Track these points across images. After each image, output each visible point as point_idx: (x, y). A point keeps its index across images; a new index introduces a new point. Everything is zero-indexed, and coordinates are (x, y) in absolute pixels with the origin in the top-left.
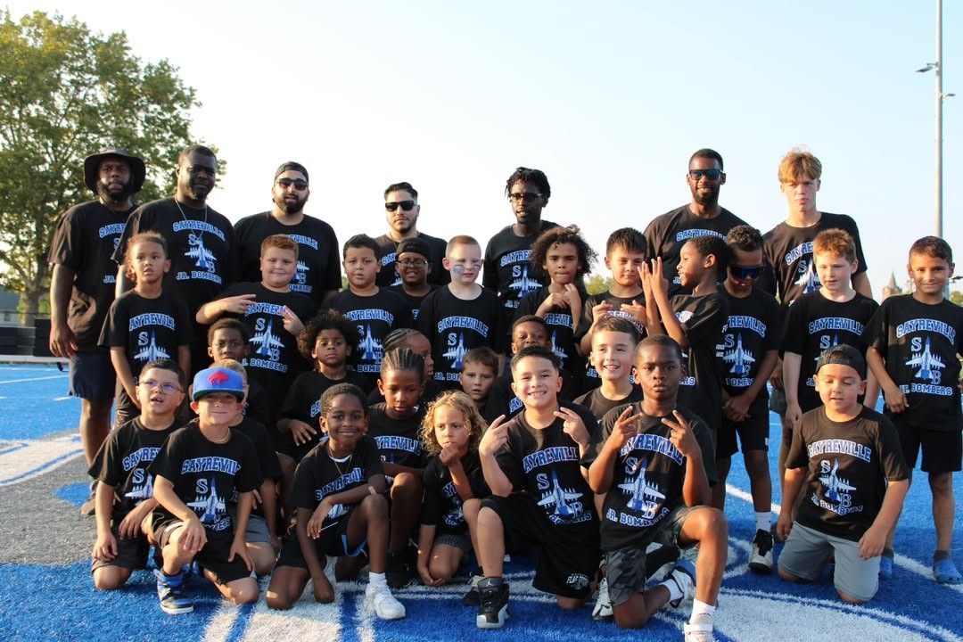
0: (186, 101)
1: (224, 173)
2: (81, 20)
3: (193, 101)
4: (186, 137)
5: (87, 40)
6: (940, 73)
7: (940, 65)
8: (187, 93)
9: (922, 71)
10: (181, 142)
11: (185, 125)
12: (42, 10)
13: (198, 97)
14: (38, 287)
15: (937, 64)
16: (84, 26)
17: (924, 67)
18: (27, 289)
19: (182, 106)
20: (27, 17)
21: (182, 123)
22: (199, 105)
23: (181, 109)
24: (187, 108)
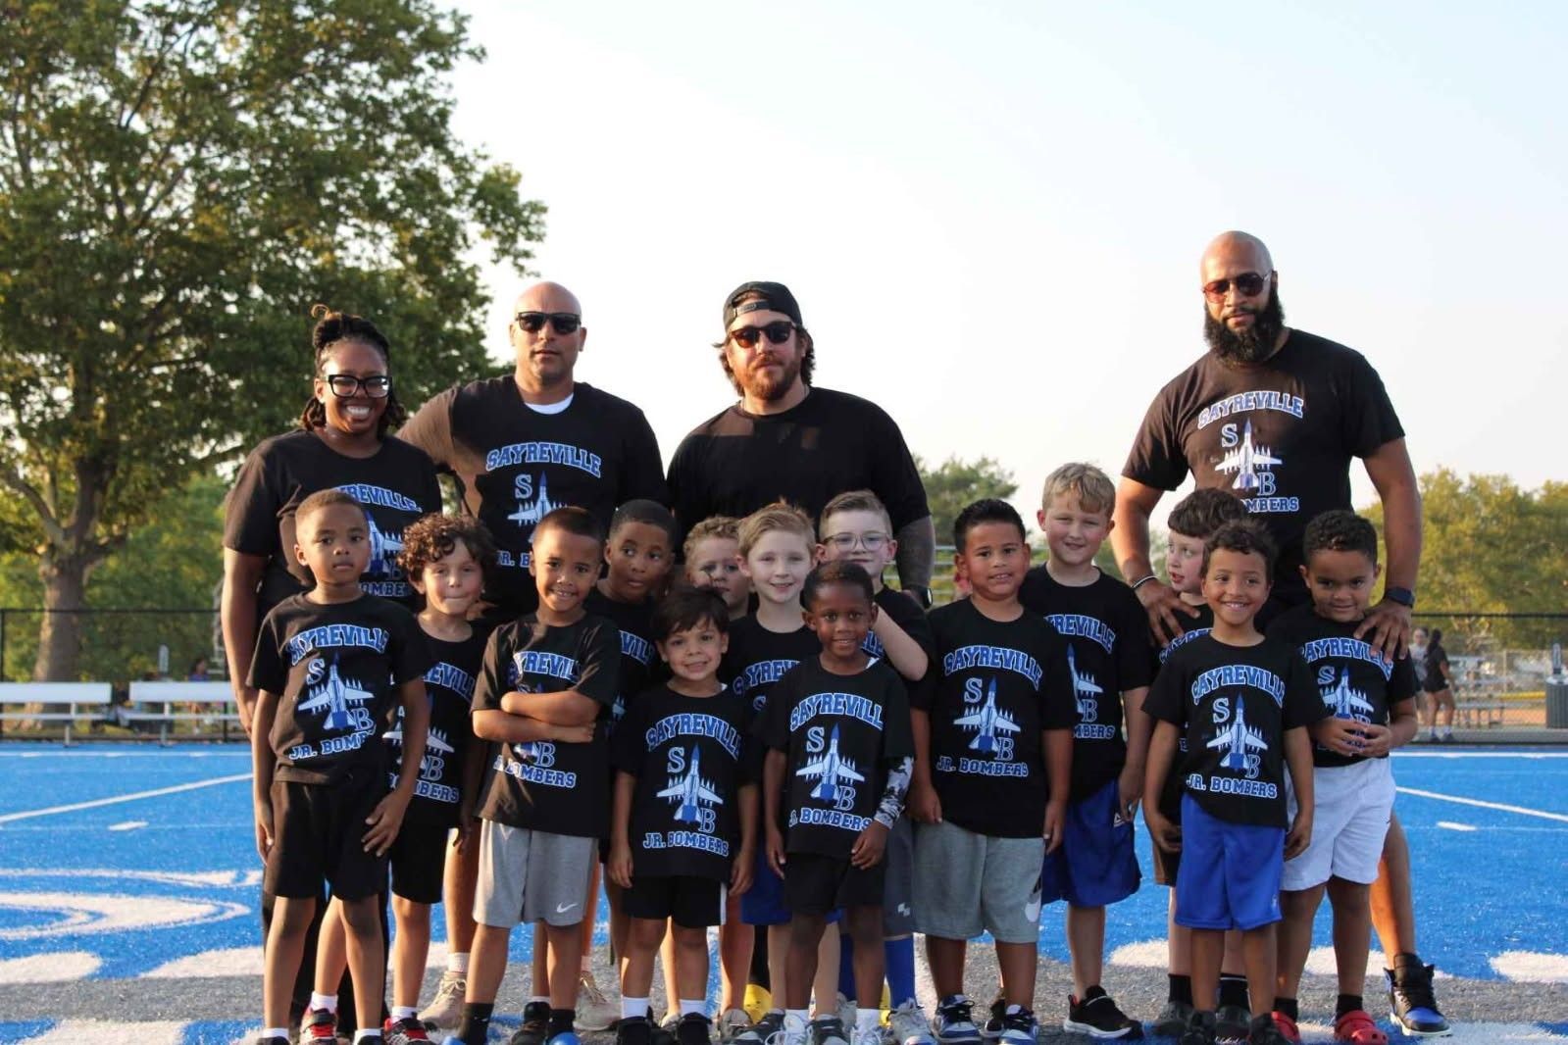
0: (440, 44)
1: (540, 238)
3: (463, 46)
4: (440, 144)
8: (446, 26)
10: (427, 158)
11: (443, 115)
13: (473, 38)
14: (81, 541)
18: (52, 548)
19: (432, 62)
21: (432, 111)
22: (478, 55)
23: (429, 70)
24: (446, 66)
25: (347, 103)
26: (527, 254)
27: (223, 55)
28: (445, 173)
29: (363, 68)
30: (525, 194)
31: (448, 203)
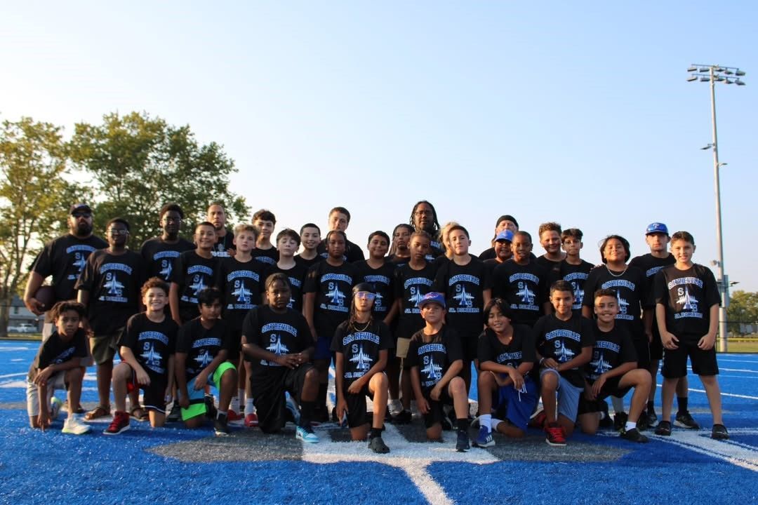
0: (227, 167)
2: (162, 117)
3: (233, 168)
4: (225, 192)
5: (165, 130)
6: (716, 150)
7: (716, 145)
8: (228, 163)
9: (705, 149)
10: (222, 196)
11: (226, 184)
12: (137, 112)
13: (235, 166)
15: (714, 145)
16: (164, 122)
17: (707, 146)
19: (224, 172)
20: (128, 117)
21: (223, 184)
22: (236, 171)
23: (224, 174)
24: (228, 173)
25: (201, 182)
26: (247, 220)
27: (170, 169)
28: (226, 200)
29: (206, 173)
30: (247, 204)
31: (227, 207)
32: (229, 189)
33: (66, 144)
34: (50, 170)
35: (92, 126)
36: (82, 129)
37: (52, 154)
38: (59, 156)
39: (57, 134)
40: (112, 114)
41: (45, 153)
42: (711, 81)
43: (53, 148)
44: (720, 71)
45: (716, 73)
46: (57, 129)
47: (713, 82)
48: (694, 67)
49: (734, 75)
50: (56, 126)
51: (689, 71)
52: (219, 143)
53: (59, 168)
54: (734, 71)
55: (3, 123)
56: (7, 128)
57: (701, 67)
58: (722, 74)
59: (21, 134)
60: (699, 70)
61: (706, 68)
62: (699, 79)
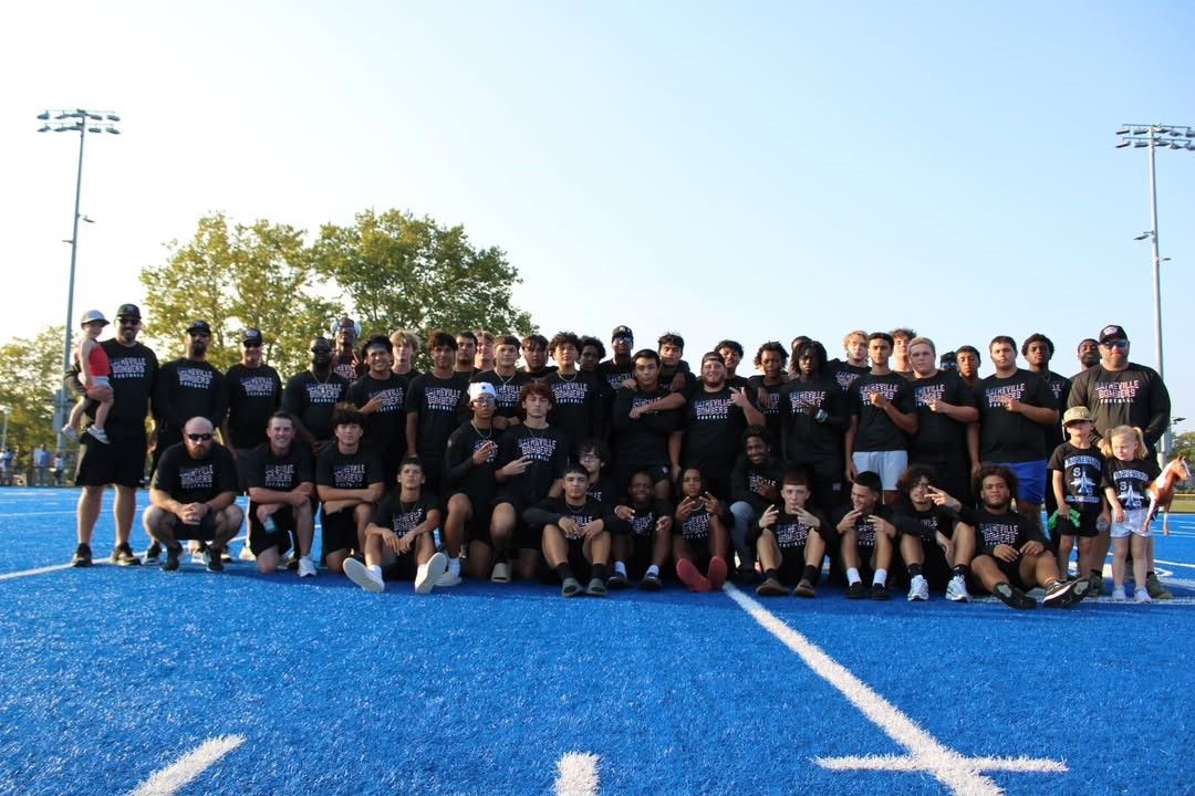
0: (508, 277)
2: (431, 217)
3: (517, 278)
4: (506, 308)
5: (432, 232)
6: (1156, 241)
7: (1155, 233)
8: (510, 272)
9: (1139, 239)
10: (502, 312)
11: (507, 298)
12: (397, 209)
13: (519, 276)
15: (1153, 233)
16: (433, 222)
17: (1142, 235)
19: (505, 283)
20: (385, 215)
21: (504, 297)
22: (521, 281)
23: (504, 285)
24: (510, 284)
25: (477, 295)
28: (507, 316)
29: (483, 284)
31: (508, 326)
32: (512, 303)
33: (309, 251)
34: (289, 283)
35: (342, 227)
36: (329, 231)
37: (292, 264)
38: (299, 265)
39: (298, 239)
40: (368, 211)
41: (283, 263)
42: (1150, 147)
43: (293, 256)
44: (1163, 131)
45: (1157, 135)
46: (298, 234)
47: (1153, 147)
48: (1126, 129)
49: (1183, 137)
50: (296, 230)
51: (1119, 133)
52: (502, 249)
53: (299, 280)
54: (1184, 131)
55: (236, 227)
56: (240, 235)
57: (1136, 128)
58: (1166, 136)
59: (256, 241)
60: (1132, 132)
61: (1142, 128)
62: (1133, 144)
